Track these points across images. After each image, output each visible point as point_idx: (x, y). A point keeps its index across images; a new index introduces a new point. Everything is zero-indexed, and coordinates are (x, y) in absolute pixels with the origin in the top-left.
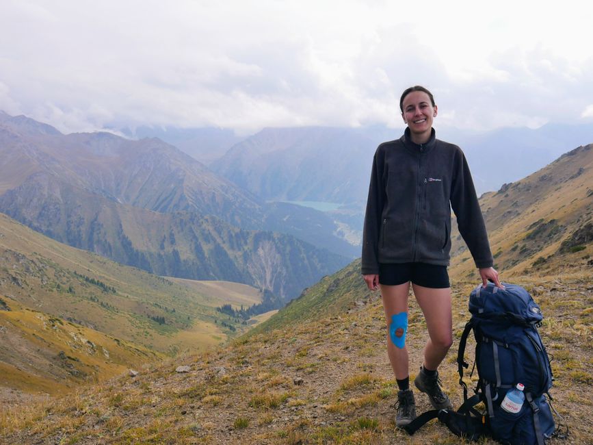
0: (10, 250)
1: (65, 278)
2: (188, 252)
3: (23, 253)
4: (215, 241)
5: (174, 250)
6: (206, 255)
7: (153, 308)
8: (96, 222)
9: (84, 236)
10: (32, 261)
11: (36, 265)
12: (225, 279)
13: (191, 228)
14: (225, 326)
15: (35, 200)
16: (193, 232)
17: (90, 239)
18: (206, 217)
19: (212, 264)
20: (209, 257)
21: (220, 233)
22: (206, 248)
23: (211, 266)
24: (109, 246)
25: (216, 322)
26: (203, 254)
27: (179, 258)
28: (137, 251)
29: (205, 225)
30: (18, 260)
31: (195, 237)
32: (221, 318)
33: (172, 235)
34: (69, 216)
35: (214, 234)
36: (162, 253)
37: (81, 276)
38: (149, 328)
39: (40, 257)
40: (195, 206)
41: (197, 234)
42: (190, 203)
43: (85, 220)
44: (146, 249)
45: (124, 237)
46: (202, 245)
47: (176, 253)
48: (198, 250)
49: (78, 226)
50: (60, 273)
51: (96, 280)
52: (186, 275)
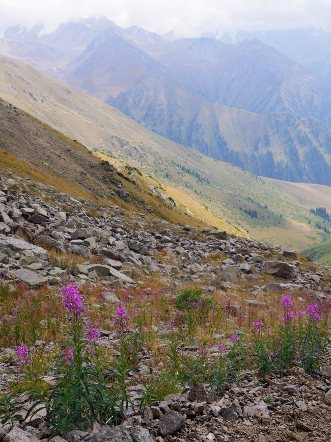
0: (116, 137)
1: (163, 166)
2: (282, 154)
3: (127, 140)
4: (311, 144)
5: (268, 152)
6: (301, 157)
7: (246, 202)
8: (194, 123)
9: (184, 136)
10: (134, 148)
11: (138, 152)
12: (319, 183)
13: (286, 129)
14: (320, 228)
15: (143, 101)
16: (289, 134)
17: (189, 138)
18: (302, 119)
19: (307, 167)
20: (304, 160)
21: (317, 136)
22: (301, 151)
23: (305, 169)
24: (206, 145)
25: (309, 223)
26: (298, 157)
27: (273, 160)
28: (232, 151)
29: (301, 127)
30: (122, 146)
31: (290, 139)
32: (315, 220)
33: (266, 136)
34: (171, 117)
35: (311, 136)
36: (256, 154)
37: (178, 165)
38: (240, 219)
39: (141, 145)
40: (291, 108)
41: (293, 136)
42: (287, 106)
43: (185, 120)
44: (240, 150)
45: (220, 137)
46: (297, 147)
47: (270, 155)
48: (293, 153)
49: (179, 126)
50: (159, 161)
51: (192, 171)
52: (279, 176)
